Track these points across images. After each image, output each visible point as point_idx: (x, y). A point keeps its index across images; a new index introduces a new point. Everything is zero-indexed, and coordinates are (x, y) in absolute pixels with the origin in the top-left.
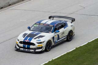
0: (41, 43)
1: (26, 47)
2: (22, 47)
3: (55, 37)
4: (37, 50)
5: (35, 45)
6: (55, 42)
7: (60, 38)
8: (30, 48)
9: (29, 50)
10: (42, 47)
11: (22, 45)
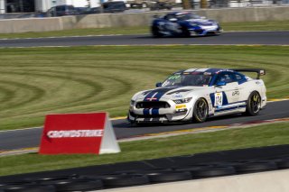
0: (182, 101)
1: (151, 113)
2: (142, 113)
3: (216, 95)
4: (174, 118)
5: (169, 106)
6: (217, 107)
7: (229, 102)
8: (160, 113)
9: (156, 120)
10: (186, 110)
11: (140, 111)
